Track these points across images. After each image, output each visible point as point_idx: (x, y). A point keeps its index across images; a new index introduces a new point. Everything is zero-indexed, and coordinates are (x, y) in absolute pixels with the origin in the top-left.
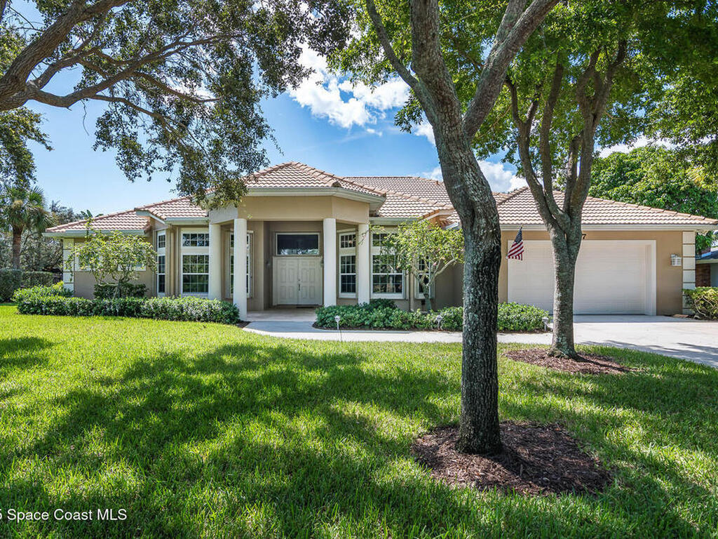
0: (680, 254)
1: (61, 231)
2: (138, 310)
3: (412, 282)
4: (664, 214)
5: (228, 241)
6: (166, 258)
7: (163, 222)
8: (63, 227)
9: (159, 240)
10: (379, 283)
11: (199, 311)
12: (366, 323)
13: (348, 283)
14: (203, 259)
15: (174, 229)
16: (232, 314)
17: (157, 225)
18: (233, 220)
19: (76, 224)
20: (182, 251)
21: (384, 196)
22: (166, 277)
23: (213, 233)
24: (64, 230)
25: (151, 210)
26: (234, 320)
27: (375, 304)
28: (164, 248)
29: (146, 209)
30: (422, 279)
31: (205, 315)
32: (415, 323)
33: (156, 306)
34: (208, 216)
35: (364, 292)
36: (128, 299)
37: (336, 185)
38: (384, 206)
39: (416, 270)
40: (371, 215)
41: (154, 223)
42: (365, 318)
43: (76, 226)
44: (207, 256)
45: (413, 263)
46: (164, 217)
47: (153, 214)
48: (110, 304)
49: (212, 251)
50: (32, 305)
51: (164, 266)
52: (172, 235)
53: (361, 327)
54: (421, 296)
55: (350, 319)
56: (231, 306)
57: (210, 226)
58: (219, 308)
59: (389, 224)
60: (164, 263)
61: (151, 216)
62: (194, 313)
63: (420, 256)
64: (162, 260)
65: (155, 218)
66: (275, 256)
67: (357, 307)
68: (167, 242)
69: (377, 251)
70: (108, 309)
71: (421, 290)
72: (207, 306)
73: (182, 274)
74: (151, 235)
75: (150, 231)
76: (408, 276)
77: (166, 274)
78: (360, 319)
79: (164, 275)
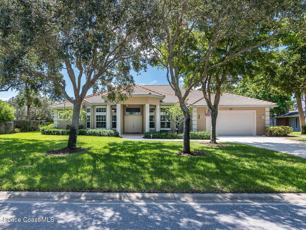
0: (264, 115)
2: (85, 133)
3: (174, 124)
4: (259, 101)
6: (90, 116)
9: (87, 110)
10: (162, 125)
11: (107, 133)
12: (160, 137)
13: (152, 125)
14: (104, 117)
15: (94, 106)
18: (116, 105)
20: (96, 114)
21: (165, 96)
22: (90, 123)
23: (108, 108)
24: (54, 107)
25: (84, 100)
27: (162, 131)
28: (90, 113)
30: (177, 123)
31: (108, 135)
32: (175, 137)
33: (91, 132)
35: (158, 128)
37: (150, 94)
38: (164, 99)
39: (175, 120)
40: (160, 102)
41: (85, 104)
43: (58, 105)
44: (106, 116)
45: (174, 118)
46: (90, 103)
50: (48, 132)
52: (93, 108)
53: (159, 138)
54: (177, 129)
55: (155, 136)
56: (116, 132)
57: (107, 106)
59: (166, 105)
60: (90, 118)
61: (85, 102)
63: (177, 116)
64: (88, 117)
67: (156, 132)
68: (91, 110)
69: (162, 114)
71: (177, 127)
73: (96, 121)
76: (172, 122)
77: (90, 121)
78: (158, 135)
79: (90, 122)
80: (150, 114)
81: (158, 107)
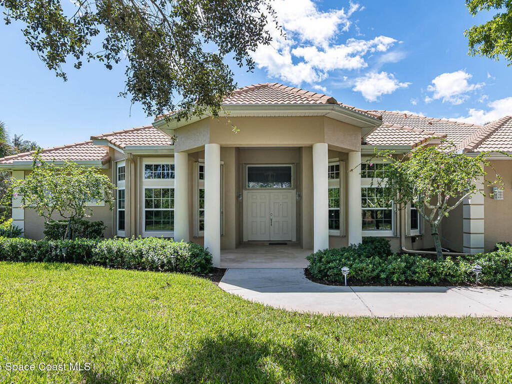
1: (8, 162)
2: (89, 254)
5: (197, 172)
6: (126, 192)
7: (122, 152)
8: (11, 159)
9: (119, 173)
11: (162, 257)
14: (168, 193)
15: (135, 159)
16: (203, 262)
17: (117, 155)
18: (204, 147)
19: (27, 155)
20: (144, 183)
21: (380, 118)
22: (125, 213)
23: (179, 162)
24: (11, 161)
25: (109, 138)
26: (206, 269)
28: (124, 181)
29: (104, 138)
31: (169, 262)
32: (446, 275)
33: (110, 250)
34: (173, 144)
36: (78, 241)
37: (331, 102)
40: (362, 142)
41: (114, 154)
42: (380, 268)
43: (27, 157)
44: (173, 190)
46: (123, 146)
47: (111, 143)
48: (57, 246)
49: (179, 184)
51: (124, 201)
52: (133, 165)
54: (413, 233)
55: (362, 270)
56: (202, 250)
57: (176, 154)
58: (187, 254)
60: (124, 198)
61: (110, 145)
62: (156, 259)
64: (122, 193)
65: (115, 147)
66: (246, 189)
68: (127, 173)
69: (368, 183)
70: (54, 253)
72: (172, 251)
73: (144, 209)
74: (110, 167)
75: (109, 162)
76: (398, 212)
77: (126, 210)
78: (373, 270)
79: (124, 211)
80: (329, 183)
81: (356, 161)
